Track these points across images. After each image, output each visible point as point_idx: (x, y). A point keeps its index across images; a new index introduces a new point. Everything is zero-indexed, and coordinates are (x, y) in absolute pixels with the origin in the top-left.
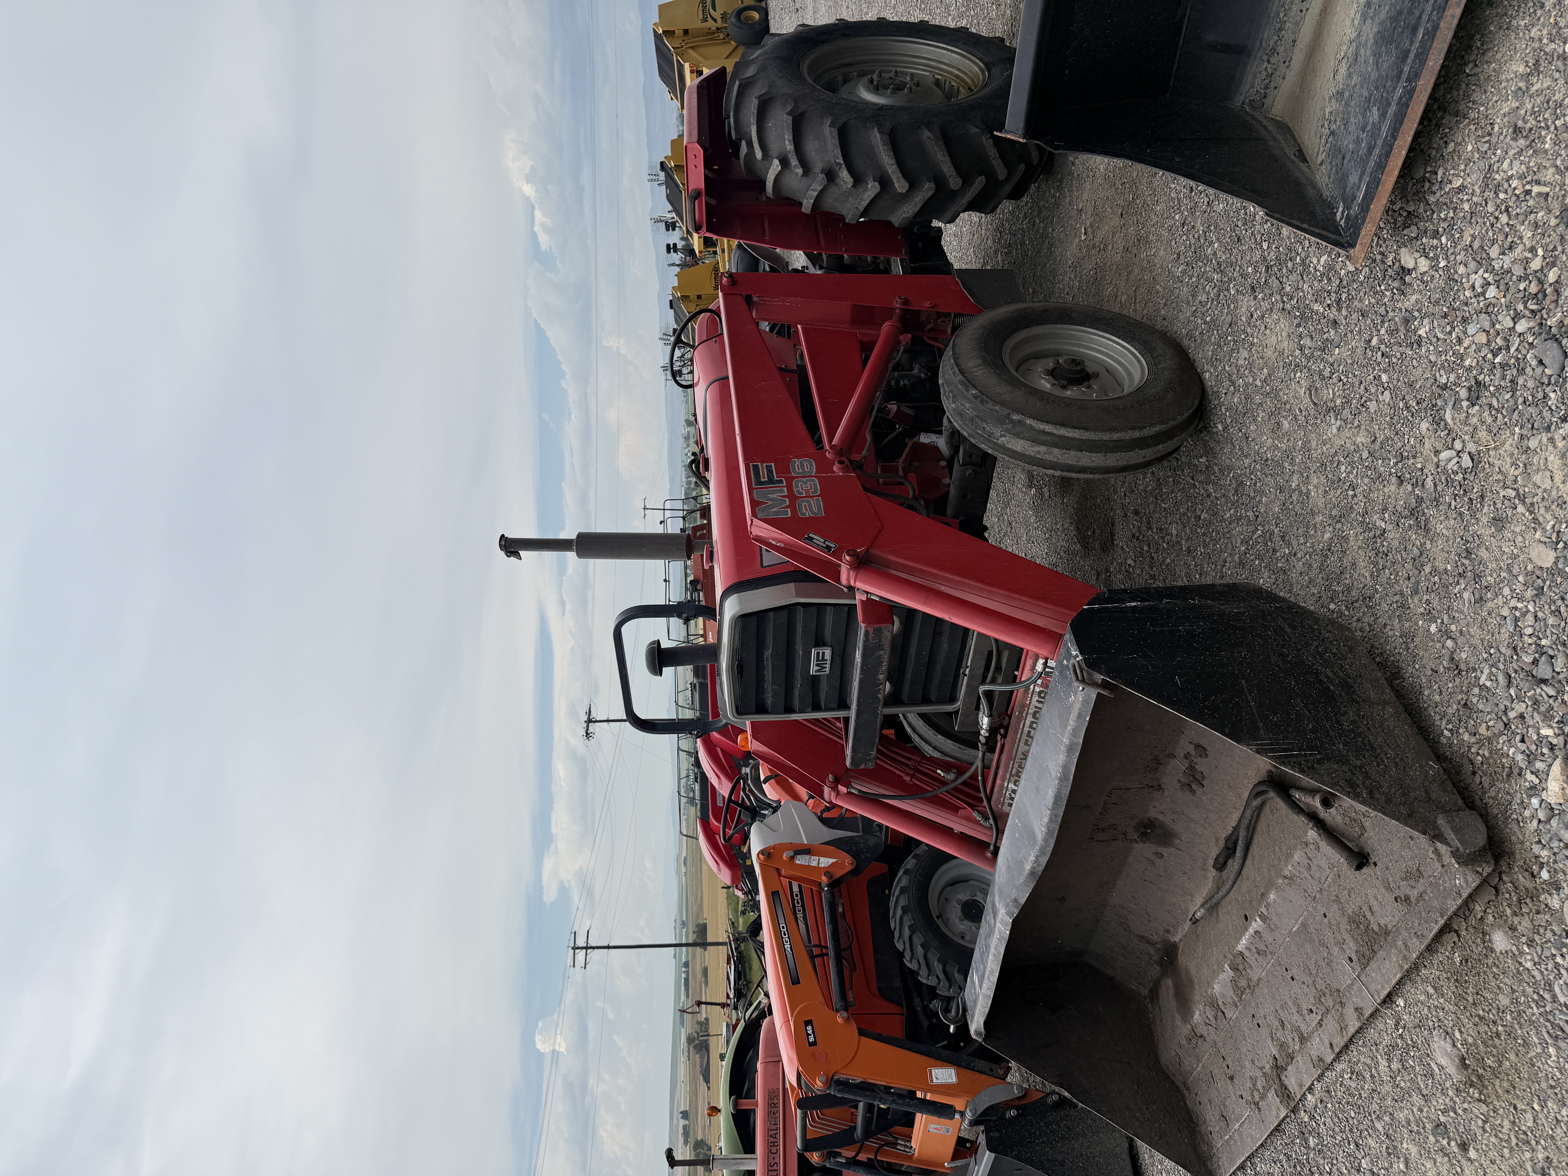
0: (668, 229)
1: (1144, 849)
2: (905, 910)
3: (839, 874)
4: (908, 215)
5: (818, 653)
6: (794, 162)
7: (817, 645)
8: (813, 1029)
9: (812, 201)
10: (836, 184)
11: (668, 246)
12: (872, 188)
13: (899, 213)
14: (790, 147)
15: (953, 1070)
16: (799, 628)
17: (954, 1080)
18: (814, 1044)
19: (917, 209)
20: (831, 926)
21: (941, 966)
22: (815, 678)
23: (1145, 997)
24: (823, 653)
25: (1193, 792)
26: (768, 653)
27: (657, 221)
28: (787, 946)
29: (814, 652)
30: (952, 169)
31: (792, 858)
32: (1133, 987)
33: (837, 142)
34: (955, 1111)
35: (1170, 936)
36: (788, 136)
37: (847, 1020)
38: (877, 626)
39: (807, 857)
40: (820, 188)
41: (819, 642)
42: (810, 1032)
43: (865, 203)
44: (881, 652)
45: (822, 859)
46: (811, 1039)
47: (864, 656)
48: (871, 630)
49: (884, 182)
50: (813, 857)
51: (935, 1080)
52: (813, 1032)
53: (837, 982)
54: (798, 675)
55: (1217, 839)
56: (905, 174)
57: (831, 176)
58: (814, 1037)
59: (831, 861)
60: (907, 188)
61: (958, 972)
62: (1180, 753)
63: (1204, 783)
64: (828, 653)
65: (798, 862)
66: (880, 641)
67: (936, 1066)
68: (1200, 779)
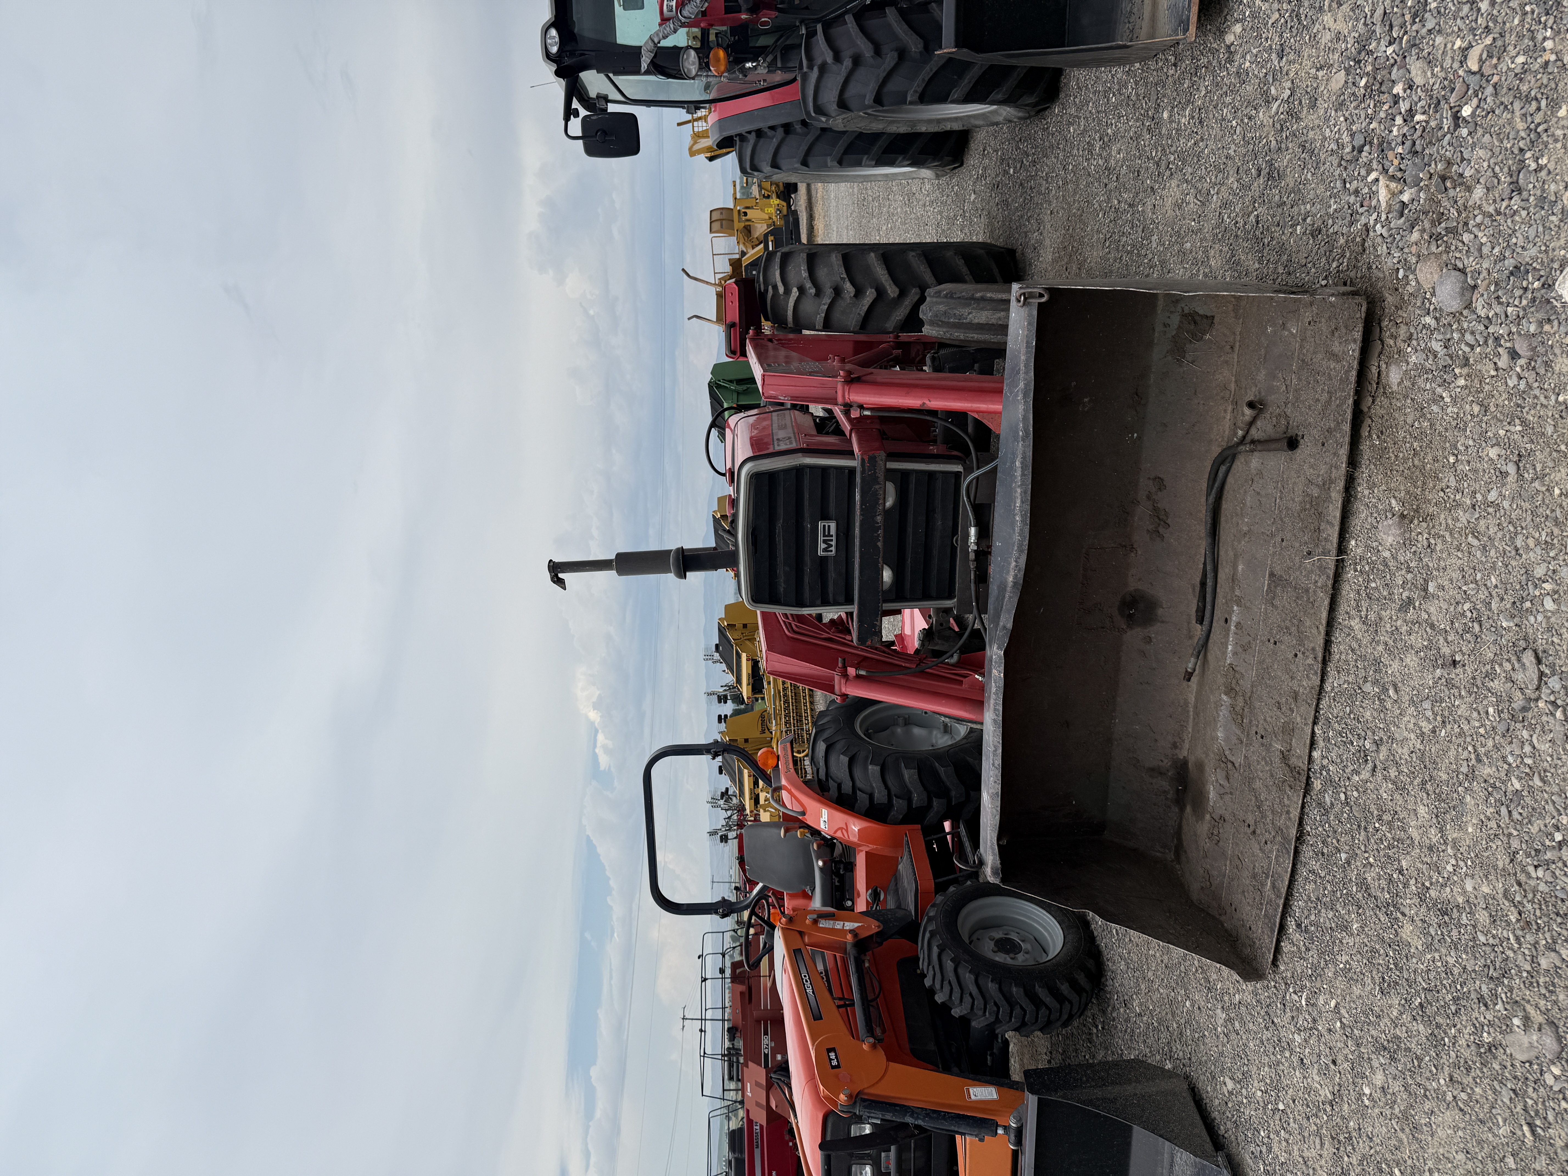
0: (720, 702)
1: (1133, 637)
2: (933, 934)
3: (864, 934)
4: (900, 318)
5: (824, 526)
6: (808, 285)
7: (822, 520)
8: (836, 1055)
9: (823, 315)
10: (842, 298)
11: (720, 716)
12: (870, 295)
13: (893, 318)
14: (805, 274)
15: (993, 1090)
16: (807, 496)
17: (995, 1096)
18: (838, 1066)
19: (908, 311)
20: (856, 976)
21: (973, 977)
22: (824, 559)
23: (1172, 861)
24: (829, 526)
25: (1162, 537)
26: (779, 524)
27: (709, 694)
28: (810, 991)
29: (821, 524)
30: (933, 278)
31: (815, 922)
32: (1158, 854)
33: (841, 262)
34: (997, 1126)
35: (1178, 751)
36: (804, 268)
37: (874, 1046)
38: (871, 453)
39: (832, 922)
40: (829, 301)
41: (825, 517)
42: (834, 1057)
43: (865, 308)
44: (877, 487)
45: (847, 924)
46: (834, 1063)
47: (862, 496)
48: (866, 458)
49: (881, 292)
50: (837, 922)
51: (973, 1097)
52: (836, 1057)
53: (863, 1018)
54: (807, 559)
55: (1194, 589)
56: (895, 281)
57: (838, 291)
58: (838, 1061)
59: (856, 925)
60: (897, 293)
61: (992, 981)
62: (1142, 495)
63: (1169, 521)
64: (833, 525)
65: (821, 925)
66: (875, 473)
67: (974, 1085)
68: (1165, 518)
